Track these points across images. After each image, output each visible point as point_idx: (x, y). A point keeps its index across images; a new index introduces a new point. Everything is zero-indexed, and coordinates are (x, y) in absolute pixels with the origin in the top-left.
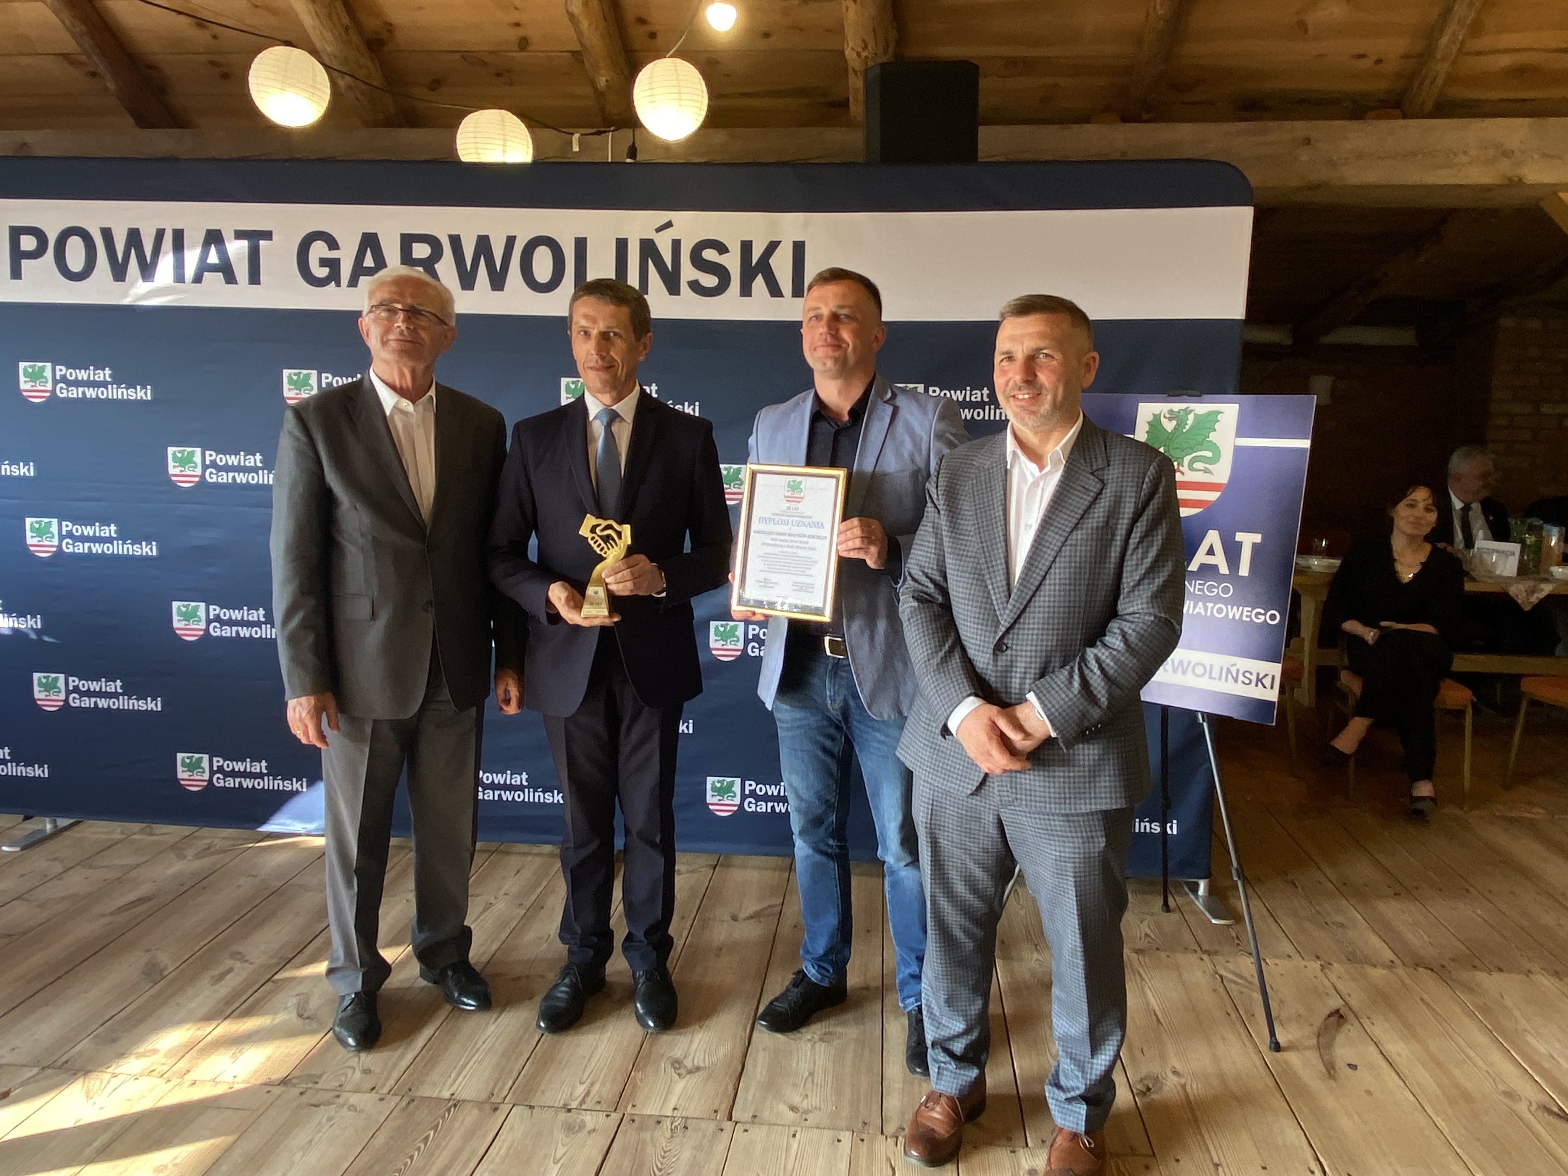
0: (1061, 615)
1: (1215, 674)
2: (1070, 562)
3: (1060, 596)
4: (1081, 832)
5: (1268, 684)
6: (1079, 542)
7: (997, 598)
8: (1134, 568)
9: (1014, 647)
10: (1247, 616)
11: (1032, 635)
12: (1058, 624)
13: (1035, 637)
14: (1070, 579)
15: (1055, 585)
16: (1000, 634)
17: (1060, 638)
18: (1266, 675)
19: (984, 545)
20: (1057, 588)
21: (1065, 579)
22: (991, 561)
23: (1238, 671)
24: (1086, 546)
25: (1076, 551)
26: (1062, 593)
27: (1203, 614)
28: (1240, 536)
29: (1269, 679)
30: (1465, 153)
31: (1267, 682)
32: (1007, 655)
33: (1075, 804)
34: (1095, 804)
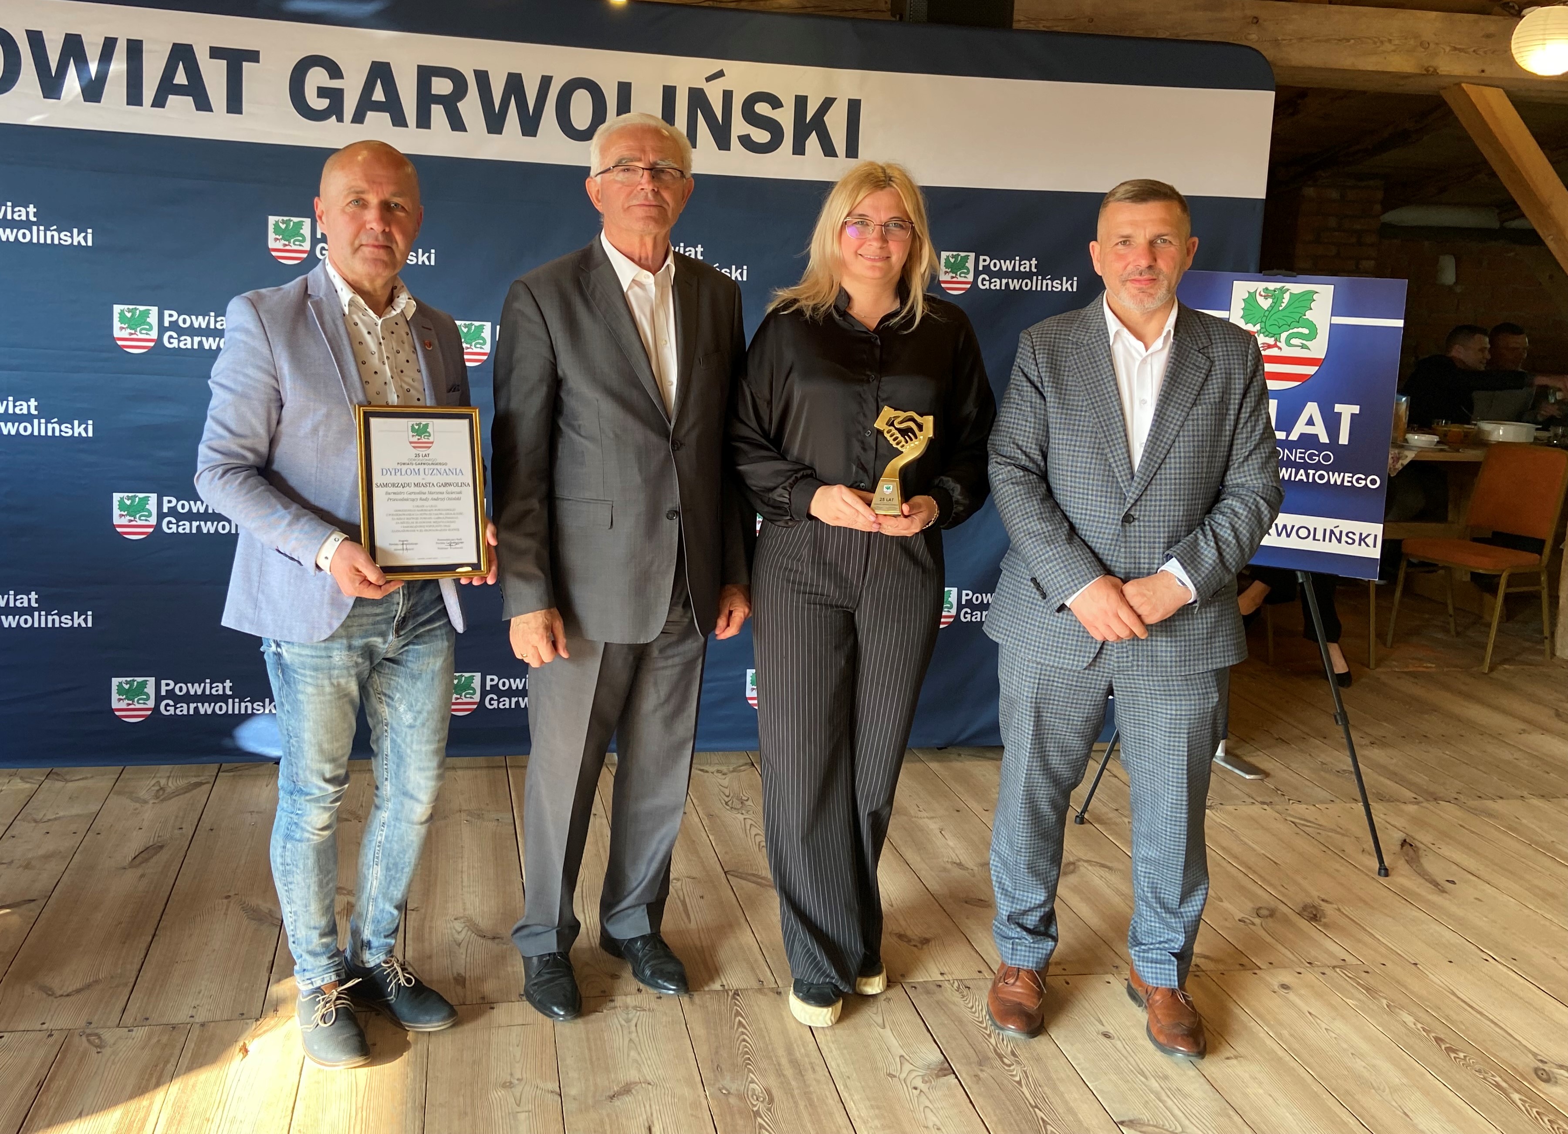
0: (1187, 486)
1: (1319, 536)
2: (1194, 436)
3: (1185, 468)
4: (1198, 689)
5: (1371, 543)
6: (1200, 416)
7: (1120, 473)
8: (1244, 440)
9: (1141, 518)
10: (1348, 482)
11: (1160, 506)
12: (1184, 495)
13: (1162, 508)
14: (1194, 452)
15: (1180, 457)
16: (1129, 506)
17: (1186, 508)
18: (1369, 535)
19: (1101, 419)
20: (1182, 460)
21: (1189, 452)
22: (1110, 435)
23: (1341, 532)
24: (1207, 420)
25: (1198, 425)
26: (1187, 465)
27: (1305, 480)
28: (1338, 408)
29: (1372, 538)
30: (1390, 41)
31: (1370, 541)
32: (1135, 526)
33: (1194, 665)
34: (1212, 663)
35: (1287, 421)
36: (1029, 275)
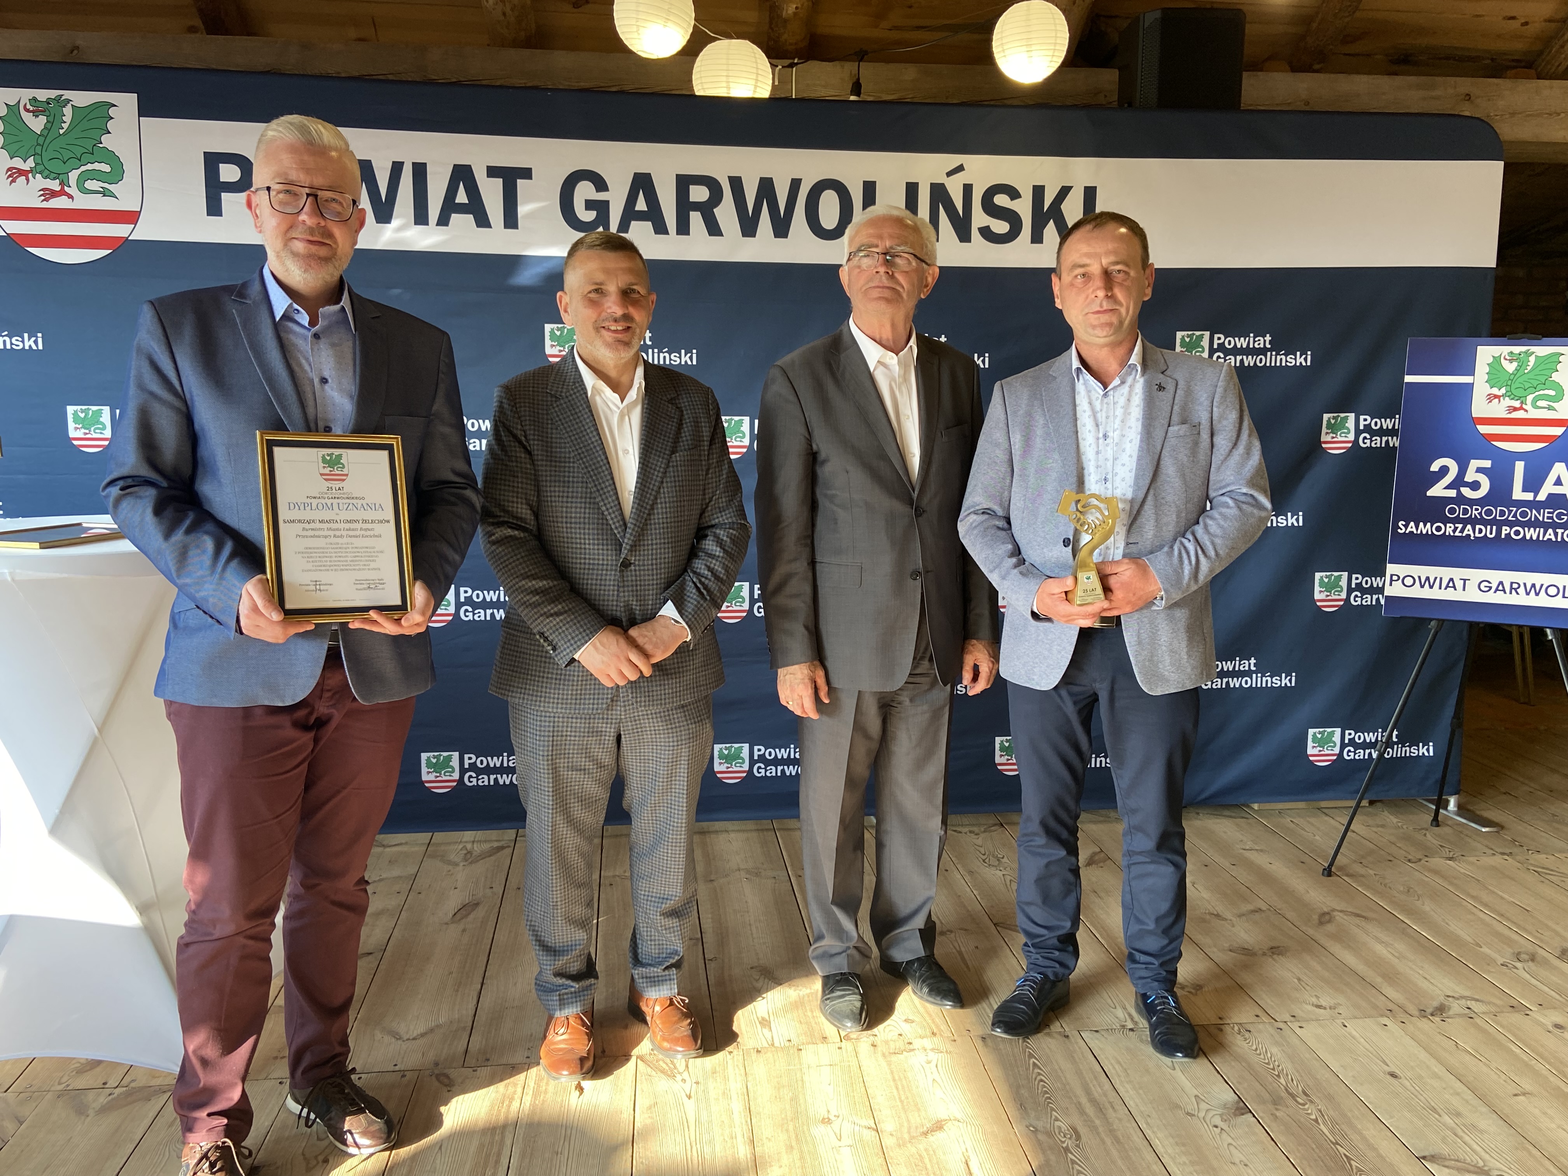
35: (1533, 483)
36: (1263, 351)
